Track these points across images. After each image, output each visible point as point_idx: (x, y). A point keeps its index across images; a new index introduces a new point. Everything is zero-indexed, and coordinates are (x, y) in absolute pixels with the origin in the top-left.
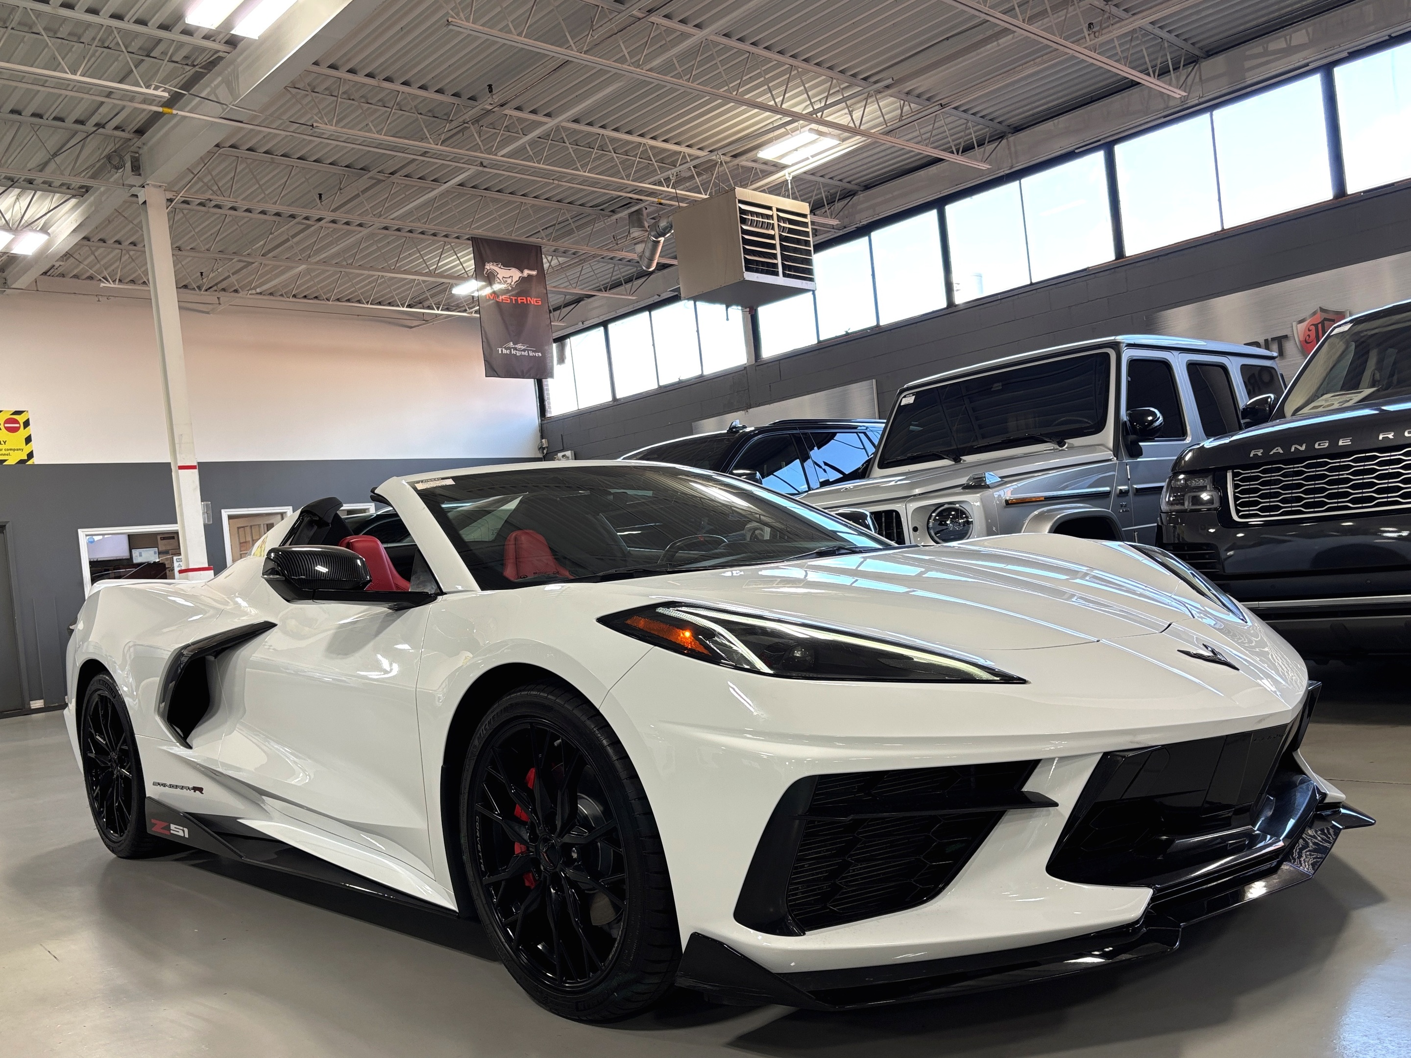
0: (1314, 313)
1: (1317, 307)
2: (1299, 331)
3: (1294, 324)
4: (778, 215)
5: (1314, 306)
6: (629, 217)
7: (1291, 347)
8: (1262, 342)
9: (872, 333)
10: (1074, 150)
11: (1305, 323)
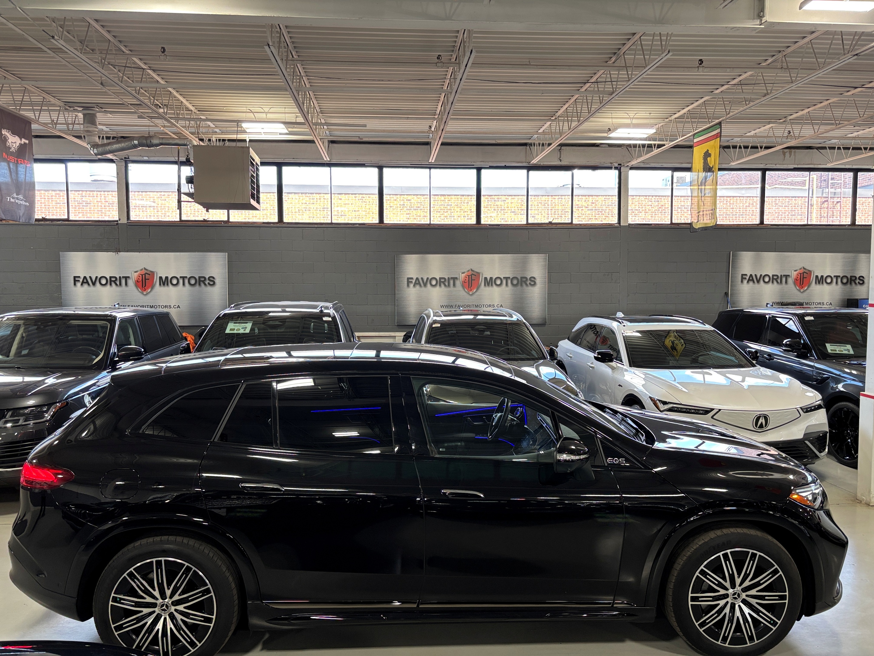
0: (469, 271)
1: (470, 269)
2: (462, 277)
3: (460, 273)
5: (469, 268)
6: (84, 115)
7: (458, 283)
8: (447, 278)
9: (226, 225)
10: (365, 164)
11: (465, 274)
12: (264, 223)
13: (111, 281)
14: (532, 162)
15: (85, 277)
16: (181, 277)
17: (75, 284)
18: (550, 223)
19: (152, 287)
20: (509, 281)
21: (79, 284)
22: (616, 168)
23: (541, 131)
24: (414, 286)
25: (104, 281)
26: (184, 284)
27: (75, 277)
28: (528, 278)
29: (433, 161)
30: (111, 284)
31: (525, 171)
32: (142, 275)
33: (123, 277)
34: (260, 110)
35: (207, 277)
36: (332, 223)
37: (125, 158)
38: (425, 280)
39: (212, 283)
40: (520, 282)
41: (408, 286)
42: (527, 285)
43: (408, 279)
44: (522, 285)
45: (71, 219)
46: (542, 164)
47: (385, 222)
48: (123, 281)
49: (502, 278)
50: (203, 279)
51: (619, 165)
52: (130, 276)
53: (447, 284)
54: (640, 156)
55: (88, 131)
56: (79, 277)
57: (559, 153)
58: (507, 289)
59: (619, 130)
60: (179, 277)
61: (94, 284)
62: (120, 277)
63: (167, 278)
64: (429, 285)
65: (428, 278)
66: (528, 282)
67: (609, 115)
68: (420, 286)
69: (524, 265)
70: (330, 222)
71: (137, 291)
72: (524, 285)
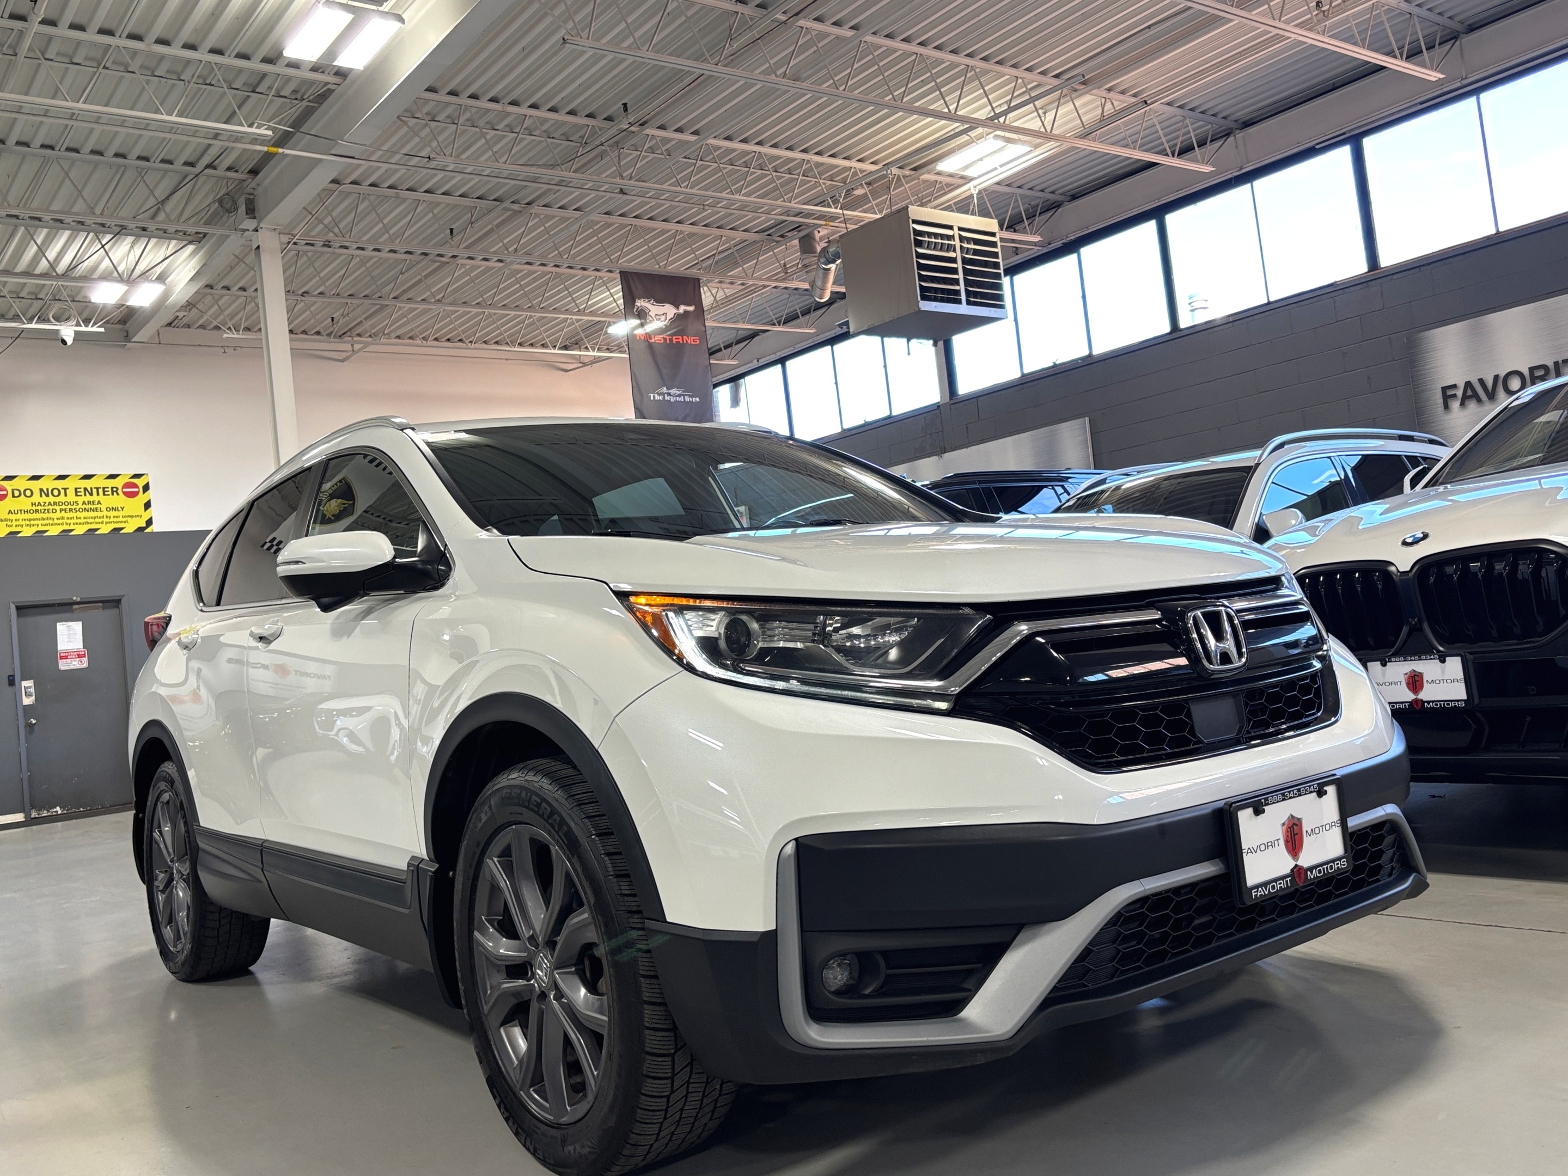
4: (960, 235)
8: (1550, 365)
24: (1460, 403)
38: (1490, 384)
43: (1444, 389)
47: (1384, 264)
55: (805, 266)
64: (1501, 393)
65: (1496, 378)
68: (1478, 397)
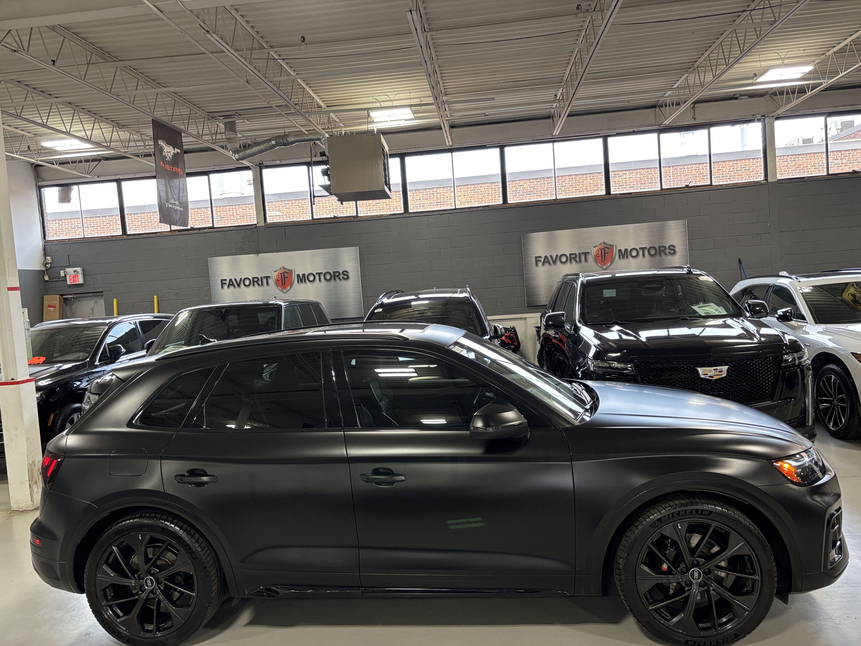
0: (601, 244)
1: (602, 242)
2: (594, 251)
3: (592, 247)
6: (225, 124)
7: (590, 258)
8: (577, 254)
9: (355, 220)
10: (486, 145)
11: (597, 248)
12: (391, 215)
13: (253, 282)
14: (664, 123)
15: (231, 280)
16: (317, 273)
17: (222, 287)
18: (687, 186)
19: (291, 284)
20: (646, 252)
21: (226, 287)
22: (759, 120)
23: (675, 86)
24: (543, 264)
25: (247, 282)
26: (320, 280)
27: (222, 280)
28: (667, 246)
29: (557, 134)
30: (254, 285)
31: (655, 135)
32: (281, 274)
33: (264, 277)
34: (386, 98)
35: (341, 272)
36: (456, 209)
37: (260, 164)
38: (554, 258)
39: (346, 277)
40: (658, 252)
41: (537, 265)
42: (666, 254)
43: (536, 257)
44: (660, 255)
45: (215, 226)
46: (674, 125)
47: (509, 202)
48: (265, 281)
49: (638, 249)
50: (337, 274)
51: (762, 116)
52: (271, 276)
53: (578, 260)
54: (789, 101)
55: (229, 139)
56: (226, 280)
57: (692, 111)
58: (644, 260)
59: (770, 72)
60: (315, 274)
61: (239, 285)
62: (261, 277)
63: (304, 275)
64: (558, 262)
65: (557, 256)
66: (667, 251)
67: (757, 58)
68: (550, 264)
69: (661, 233)
70: (454, 207)
71: (277, 290)
72: (663, 254)
